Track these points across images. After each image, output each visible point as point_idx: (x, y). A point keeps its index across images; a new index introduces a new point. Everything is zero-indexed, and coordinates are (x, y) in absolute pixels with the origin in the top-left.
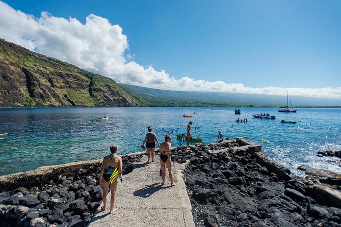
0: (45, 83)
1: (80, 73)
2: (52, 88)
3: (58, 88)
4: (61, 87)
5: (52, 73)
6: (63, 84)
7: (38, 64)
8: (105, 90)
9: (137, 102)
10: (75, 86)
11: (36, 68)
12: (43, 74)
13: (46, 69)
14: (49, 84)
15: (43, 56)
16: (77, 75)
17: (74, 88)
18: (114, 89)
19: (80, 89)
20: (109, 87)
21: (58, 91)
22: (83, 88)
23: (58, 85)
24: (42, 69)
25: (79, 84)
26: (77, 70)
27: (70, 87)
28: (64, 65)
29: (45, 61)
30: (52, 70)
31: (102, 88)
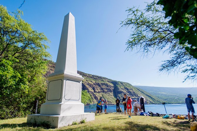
0: (91, 90)
1: (109, 82)
2: (95, 93)
3: (97, 93)
4: (99, 92)
5: (94, 84)
6: (99, 90)
7: (88, 80)
8: (125, 91)
9: (151, 100)
10: (106, 91)
11: (87, 82)
12: (90, 85)
13: (92, 82)
14: (93, 91)
15: (90, 75)
16: (107, 83)
17: (106, 92)
18: (131, 91)
19: (109, 93)
20: (127, 89)
21: (97, 95)
22: (111, 91)
23: (97, 91)
24: (90, 82)
25: (109, 89)
26: (107, 80)
27: (103, 92)
28: (100, 78)
29: (91, 77)
30: (94, 82)
31: (122, 90)
